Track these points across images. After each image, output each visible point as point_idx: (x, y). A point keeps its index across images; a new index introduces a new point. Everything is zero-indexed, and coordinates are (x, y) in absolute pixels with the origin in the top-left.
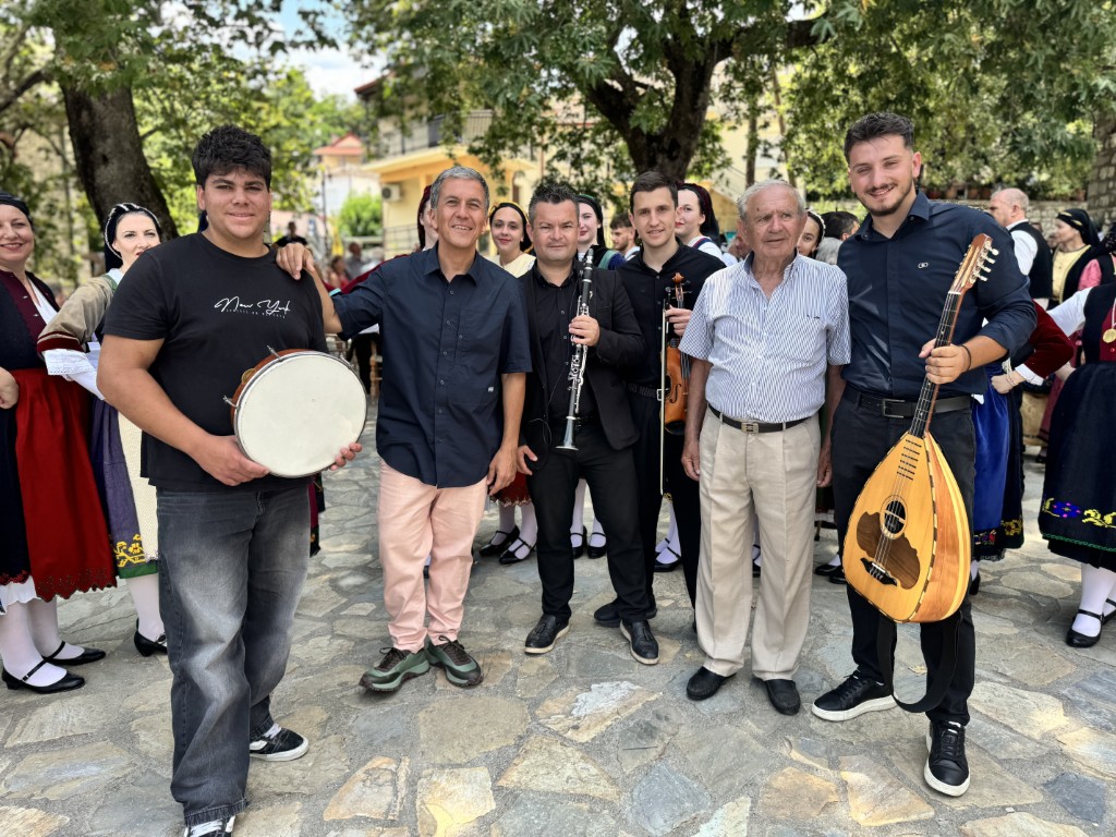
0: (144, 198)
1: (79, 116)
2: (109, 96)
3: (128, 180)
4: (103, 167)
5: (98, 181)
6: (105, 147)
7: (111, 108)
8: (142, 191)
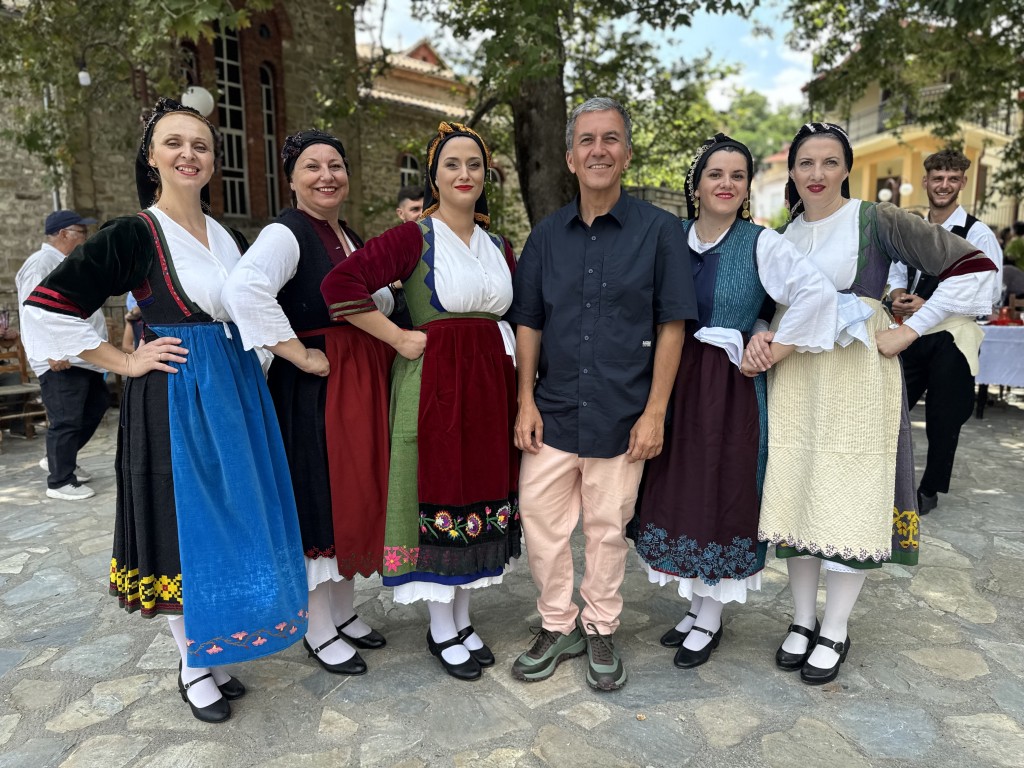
0: (566, 198)
1: (521, 129)
2: (546, 108)
3: (555, 183)
4: (535, 173)
5: (531, 186)
6: (538, 155)
7: (546, 118)
8: (565, 192)
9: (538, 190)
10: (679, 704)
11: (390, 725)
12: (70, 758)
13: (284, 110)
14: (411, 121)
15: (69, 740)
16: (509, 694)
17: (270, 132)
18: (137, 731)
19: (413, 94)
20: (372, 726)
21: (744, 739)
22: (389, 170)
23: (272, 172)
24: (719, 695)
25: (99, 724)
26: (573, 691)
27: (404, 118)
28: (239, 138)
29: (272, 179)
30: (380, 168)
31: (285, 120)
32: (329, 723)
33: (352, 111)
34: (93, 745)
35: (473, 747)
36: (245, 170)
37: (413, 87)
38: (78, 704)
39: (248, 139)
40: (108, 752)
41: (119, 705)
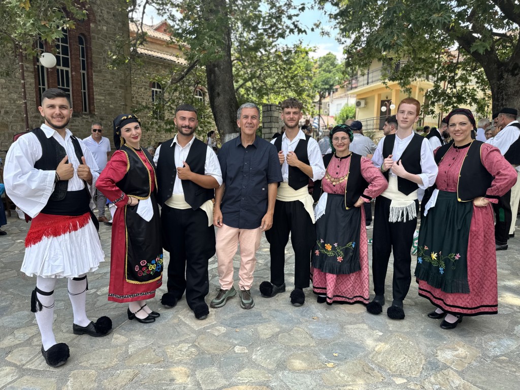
1: (211, 77)
2: (222, 67)
3: (226, 103)
4: (217, 98)
5: (216, 103)
6: (219, 89)
7: (222, 72)
8: (231, 107)
9: (218, 106)
10: (252, 326)
11: (141, 338)
12: (9, 356)
13: (91, 58)
14: (157, 65)
15: (7, 350)
16: (188, 326)
17: (84, 69)
18: (36, 345)
19: (159, 51)
20: (133, 339)
21: (273, 335)
22: (146, 89)
23: (84, 89)
24: (268, 322)
25: (20, 344)
26: (214, 323)
27: (154, 64)
28: (67, 72)
29: (85, 93)
30: (142, 88)
31: (92, 63)
32: (116, 339)
33: (127, 61)
34: (18, 351)
35: (172, 344)
36: (70, 88)
37: (158, 47)
38: (9, 337)
39: (72, 72)
40: (25, 353)
41: (27, 337)
